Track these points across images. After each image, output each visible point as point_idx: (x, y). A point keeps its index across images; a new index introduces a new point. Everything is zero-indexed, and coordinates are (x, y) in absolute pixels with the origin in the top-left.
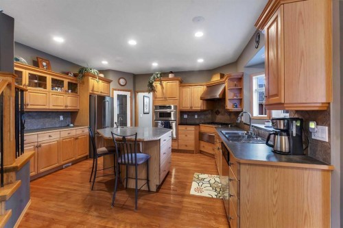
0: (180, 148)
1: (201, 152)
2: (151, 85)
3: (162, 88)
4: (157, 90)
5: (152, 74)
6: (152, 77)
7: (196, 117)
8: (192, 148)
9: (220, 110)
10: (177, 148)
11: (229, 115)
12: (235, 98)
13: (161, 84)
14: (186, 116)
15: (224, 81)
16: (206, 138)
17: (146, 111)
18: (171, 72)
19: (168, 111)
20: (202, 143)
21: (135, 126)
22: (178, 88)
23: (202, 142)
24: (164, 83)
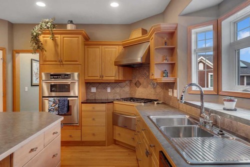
0: (84, 139)
1: (115, 142)
2: (36, 39)
3: (56, 45)
4: (46, 48)
5: (34, 25)
6: (37, 28)
7: (109, 90)
8: (102, 137)
9: (141, 80)
10: (79, 139)
11: (155, 88)
12: (166, 62)
13: (54, 39)
14: (94, 90)
15: (149, 38)
16: (120, 121)
17: (36, 81)
18: (71, 22)
19: (68, 81)
20: (118, 130)
21: (14, 110)
22: (81, 46)
23: (117, 128)
24: (59, 38)
